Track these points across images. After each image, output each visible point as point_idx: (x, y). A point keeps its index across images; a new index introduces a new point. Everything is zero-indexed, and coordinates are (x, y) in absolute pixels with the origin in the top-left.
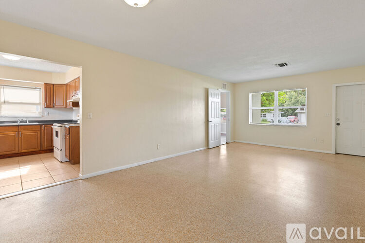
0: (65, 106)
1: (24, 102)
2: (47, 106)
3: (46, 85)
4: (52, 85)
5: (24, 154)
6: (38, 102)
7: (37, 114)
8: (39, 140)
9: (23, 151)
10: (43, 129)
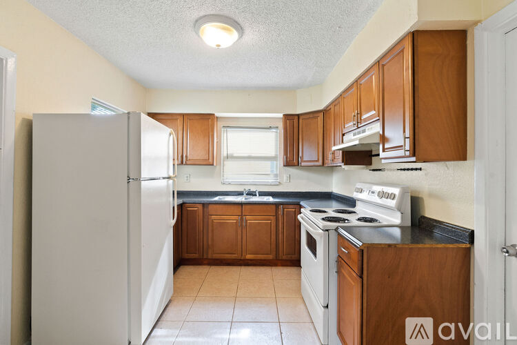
0: (320, 163)
1: (253, 155)
2: (288, 164)
3: (287, 117)
4: (297, 117)
5: (250, 262)
6: (272, 154)
7: (271, 180)
8: (273, 237)
9: (249, 257)
10: (280, 212)
